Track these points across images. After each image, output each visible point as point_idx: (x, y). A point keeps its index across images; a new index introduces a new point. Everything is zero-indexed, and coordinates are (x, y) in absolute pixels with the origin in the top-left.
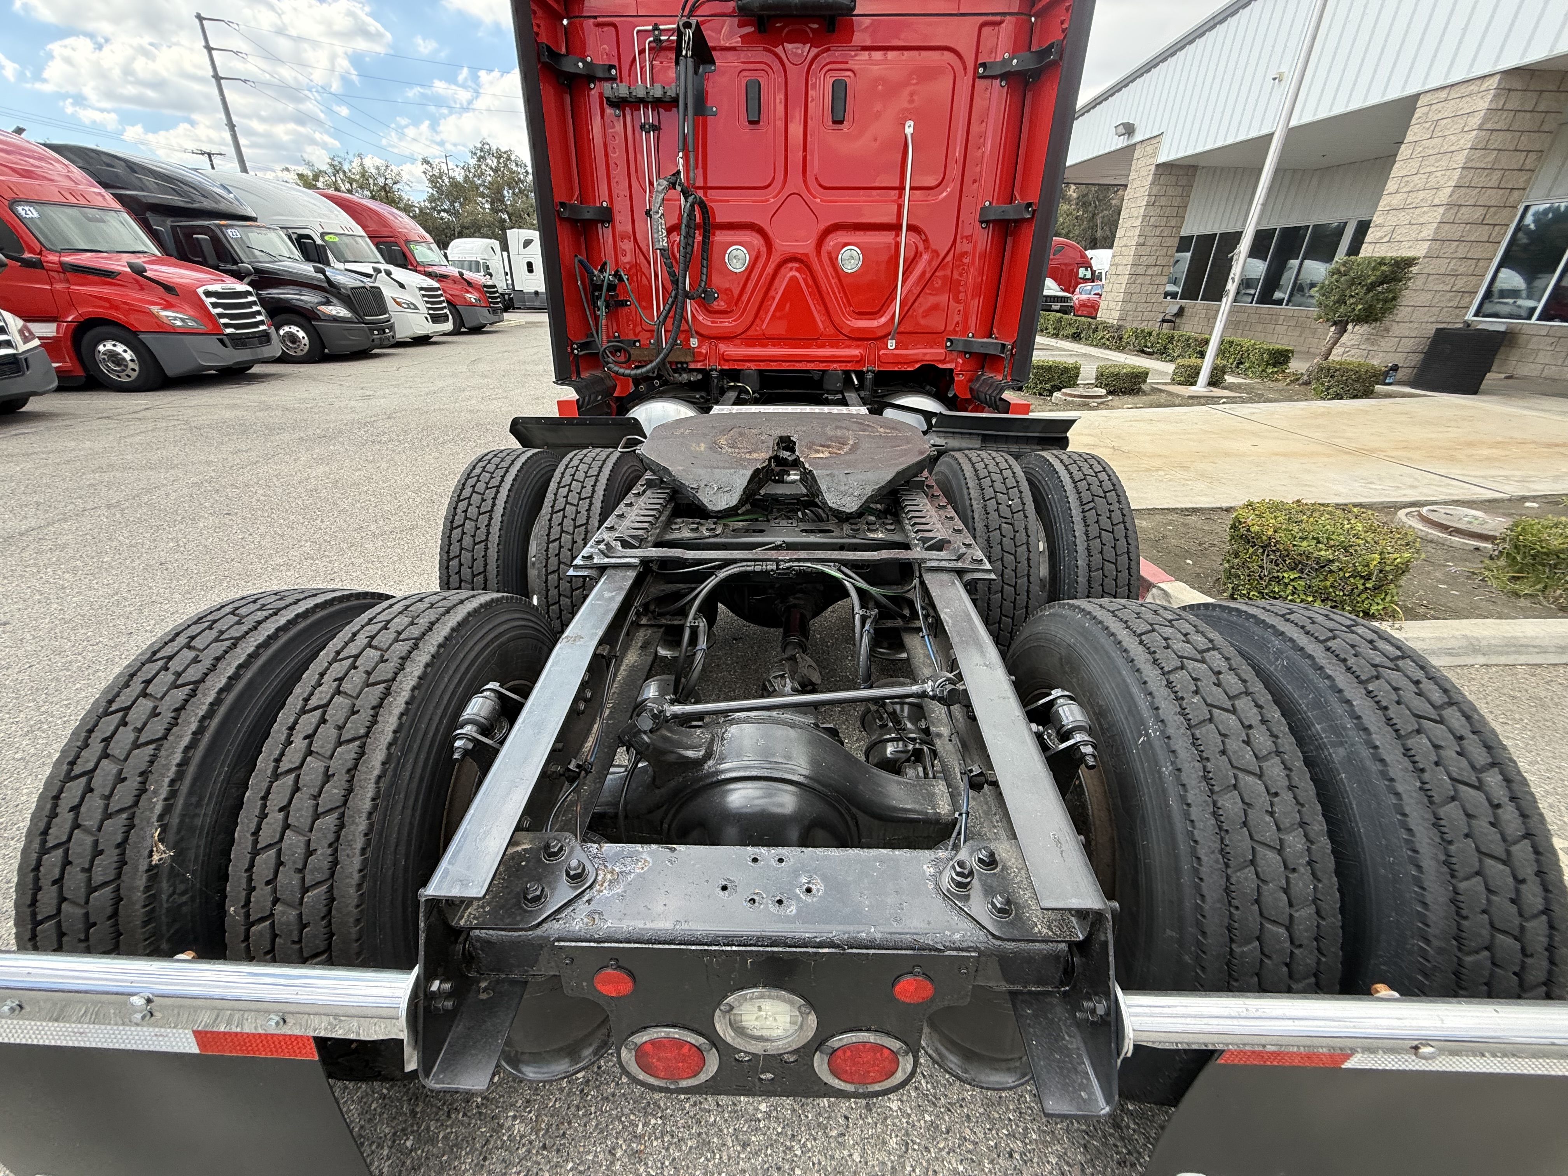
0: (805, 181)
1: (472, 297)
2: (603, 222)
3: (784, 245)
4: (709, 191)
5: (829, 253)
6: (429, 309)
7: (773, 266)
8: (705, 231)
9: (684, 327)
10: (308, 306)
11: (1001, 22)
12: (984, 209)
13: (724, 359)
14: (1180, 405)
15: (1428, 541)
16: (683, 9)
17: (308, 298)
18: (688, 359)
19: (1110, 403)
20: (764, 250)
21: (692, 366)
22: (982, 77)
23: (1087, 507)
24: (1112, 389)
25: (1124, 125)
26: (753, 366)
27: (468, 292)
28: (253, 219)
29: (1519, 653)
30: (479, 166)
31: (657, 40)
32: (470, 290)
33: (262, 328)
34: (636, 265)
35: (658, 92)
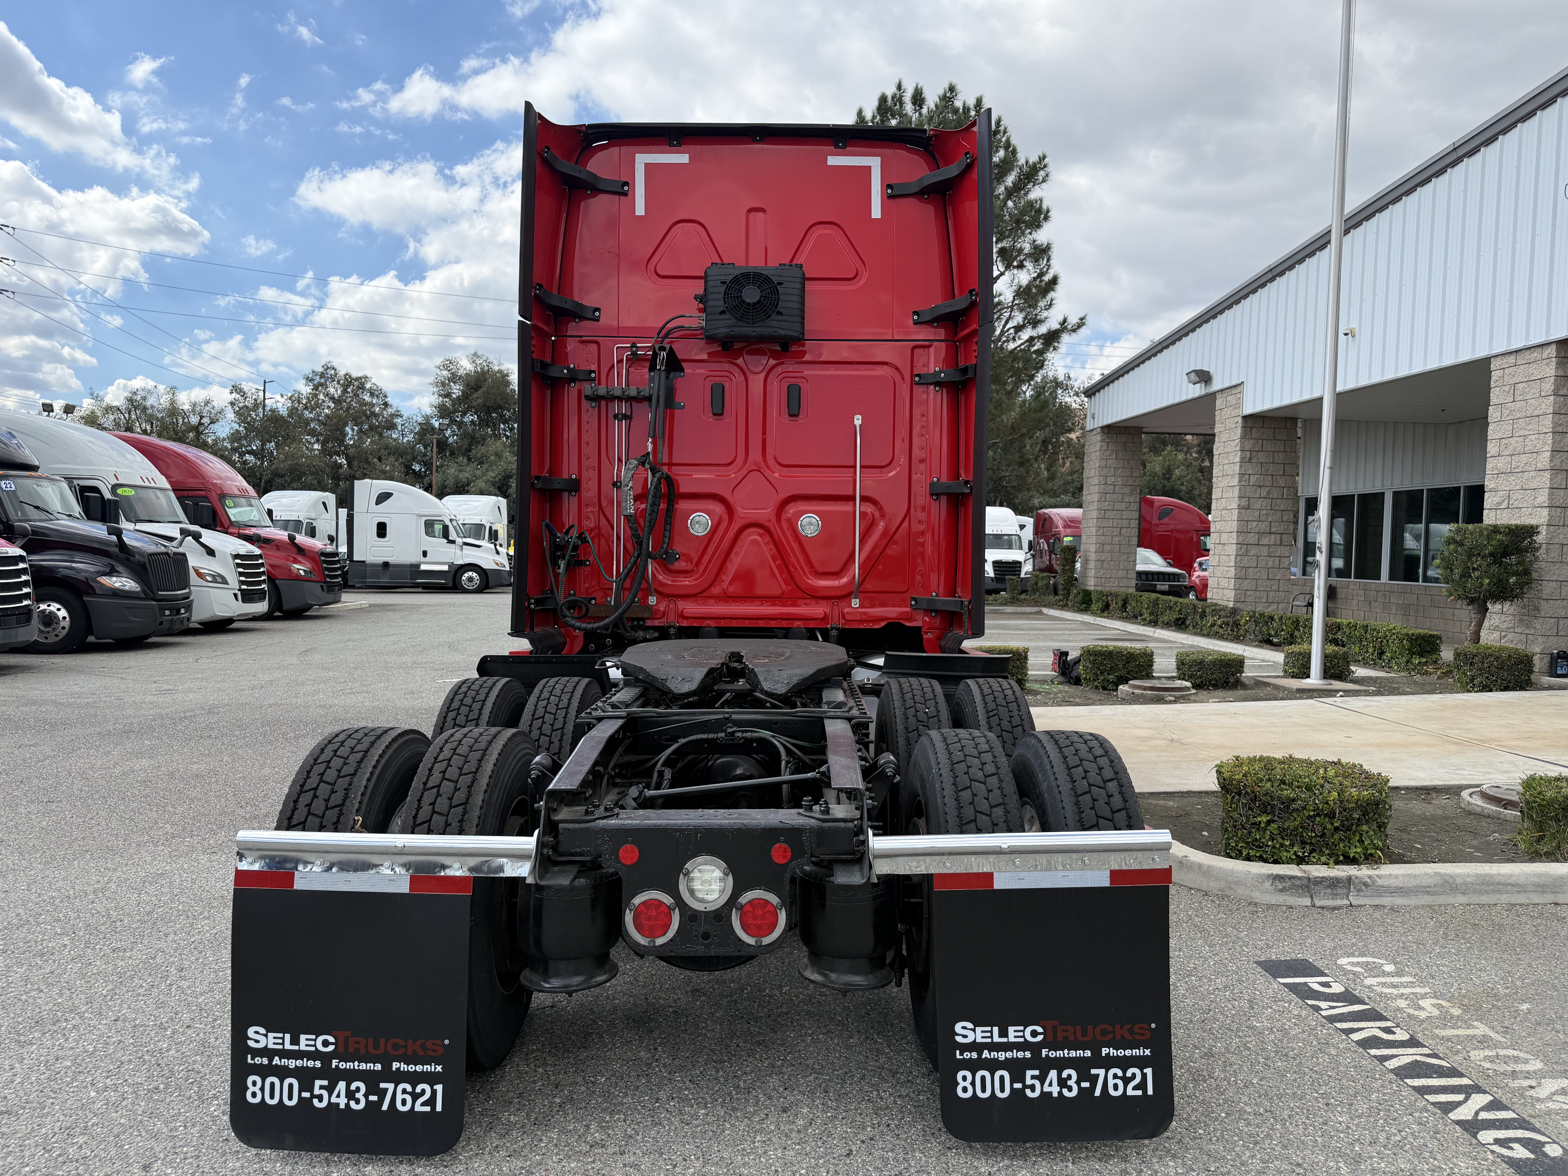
0: (765, 461)
1: (300, 568)
2: (570, 491)
3: (745, 512)
4: (674, 468)
5: (789, 520)
6: (242, 583)
7: (735, 531)
8: (669, 499)
9: (644, 585)
10: (81, 576)
11: (929, 347)
12: (932, 484)
13: (682, 616)
14: (1282, 699)
15: (1485, 816)
16: (659, 334)
17: (83, 566)
18: (646, 615)
19: (1193, 698)
20: (726, 516)
21: (649, 623)
22: (918, 384)
23: (991, 714)
24: (1198, 681)
25: (1197, 372)
26: (712, 623)
27: (296, 561)
28: (35, 468)
29: (1499, 892)
30: (316, 396)
31: (634, 354)
32: (300, 559)
33: (25, 603)
34: (598, 527)
35: (633, 392)
